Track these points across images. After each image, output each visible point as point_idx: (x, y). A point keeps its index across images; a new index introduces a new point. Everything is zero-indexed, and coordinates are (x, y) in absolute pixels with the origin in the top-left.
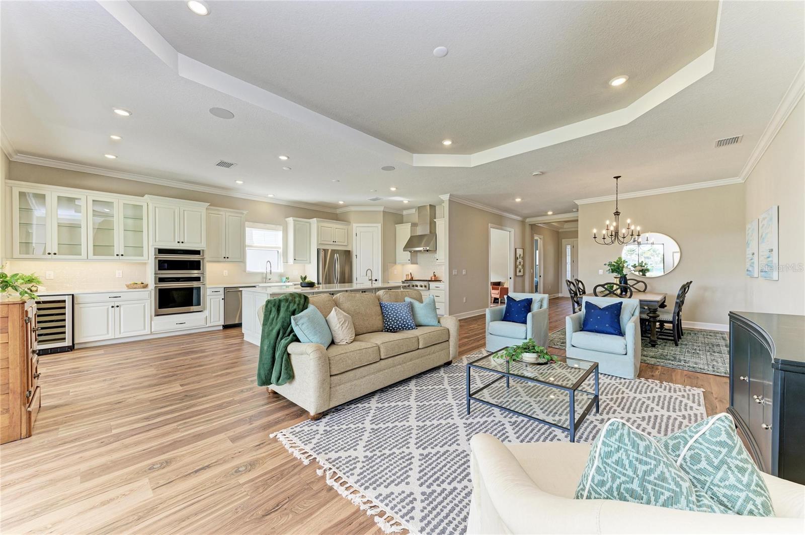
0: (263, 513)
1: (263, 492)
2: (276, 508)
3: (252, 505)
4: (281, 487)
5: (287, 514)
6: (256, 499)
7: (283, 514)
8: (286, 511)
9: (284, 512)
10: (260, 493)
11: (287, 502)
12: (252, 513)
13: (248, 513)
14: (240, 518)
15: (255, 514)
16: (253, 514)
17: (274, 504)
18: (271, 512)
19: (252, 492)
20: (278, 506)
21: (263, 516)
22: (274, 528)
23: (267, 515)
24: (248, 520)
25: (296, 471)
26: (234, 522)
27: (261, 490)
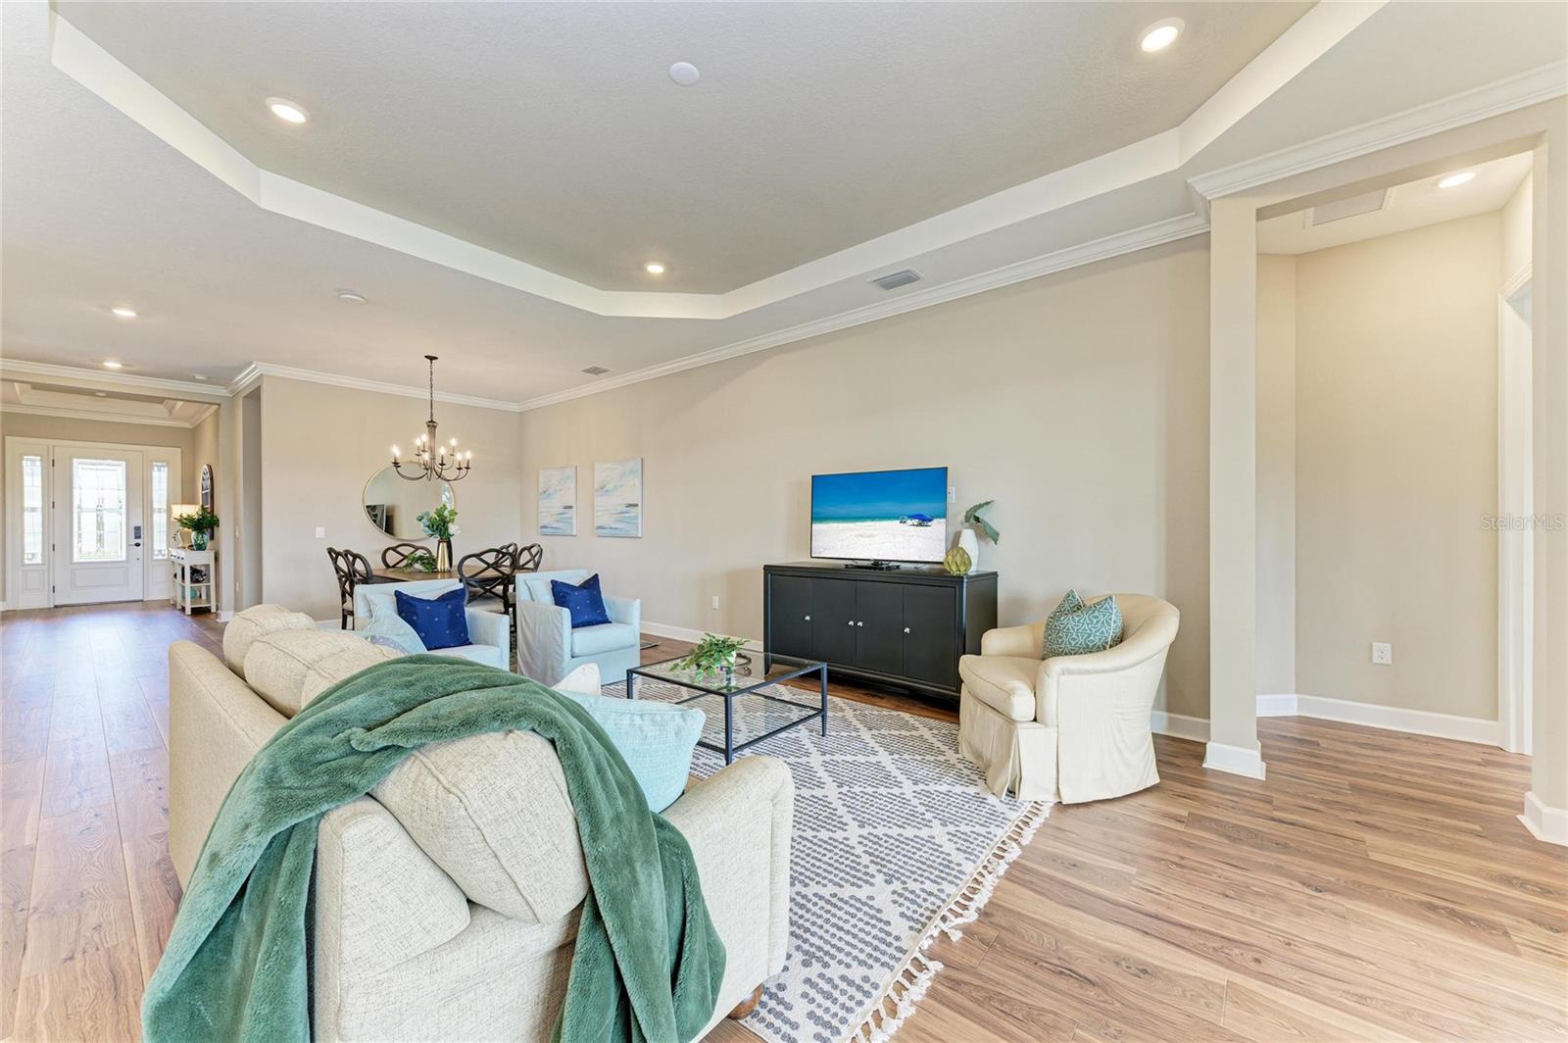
0: (1090, 988)
1: (1051, 1012)
2: (1069, 972)
3: (1088, 1014)
4: (1021, 986)
5: (1066, 952)
6: (1072, 1014)
7: (1071, 958)
8: (1063, 956)
9: (1066, 958)
10: (1056, 1014)
11: (1046, 962)
12: (1102, 1004)
13: (1107, 1011)
14: (1123, 1019)
15: (1102, 999)
16: (1103, 1002)
17: (1062, 981)
18: (1080, 976)
19: (1064, 1032)
20: (1061, 973)
21: (1093, 984)
22: (1100, 960)
23: (1089, 981)
24: (1118, 1005)
25: (967, 978)
26: (1139, 1025)
27: (1048, 1019)
